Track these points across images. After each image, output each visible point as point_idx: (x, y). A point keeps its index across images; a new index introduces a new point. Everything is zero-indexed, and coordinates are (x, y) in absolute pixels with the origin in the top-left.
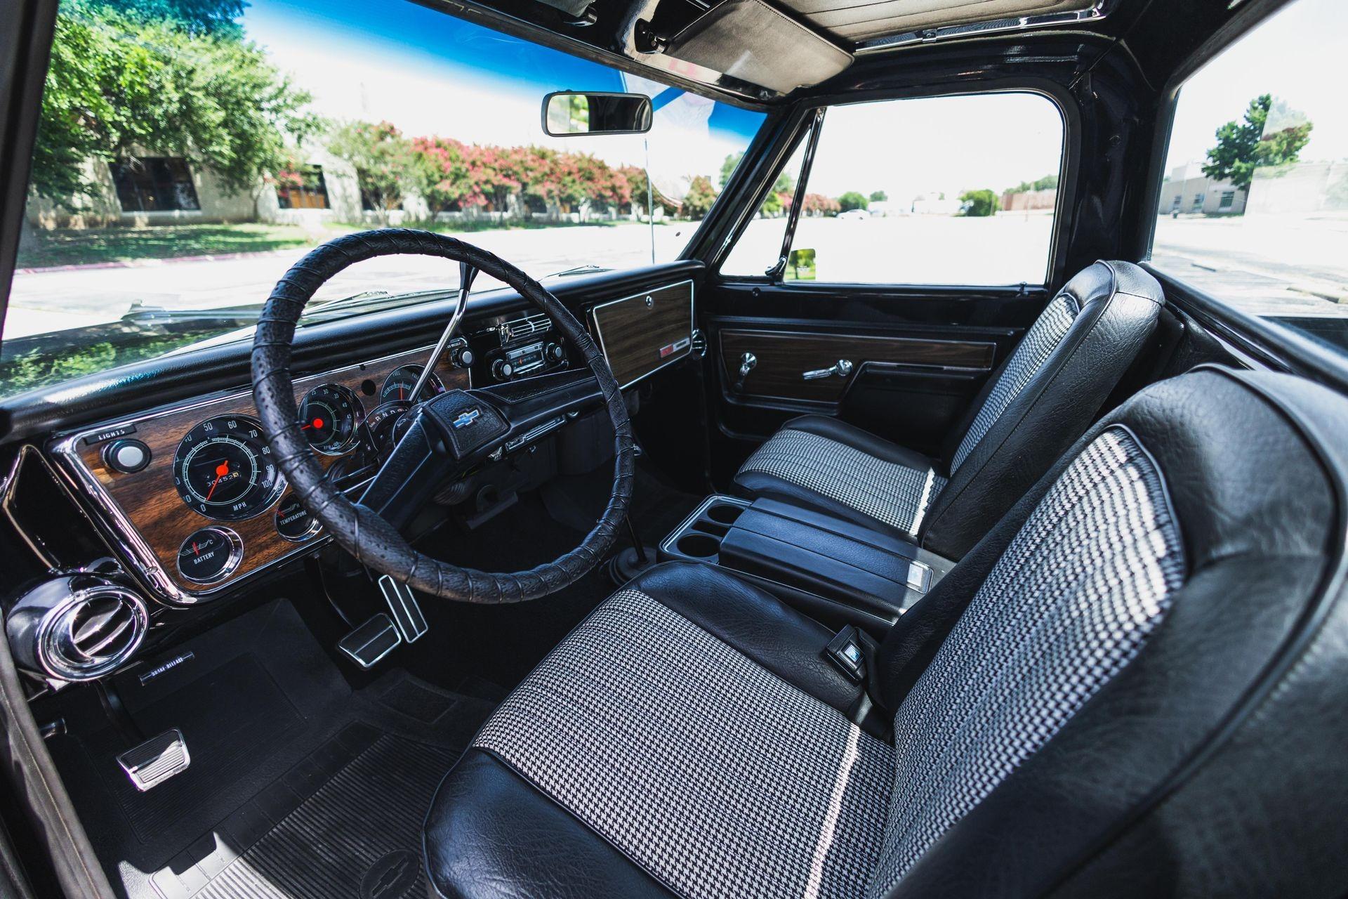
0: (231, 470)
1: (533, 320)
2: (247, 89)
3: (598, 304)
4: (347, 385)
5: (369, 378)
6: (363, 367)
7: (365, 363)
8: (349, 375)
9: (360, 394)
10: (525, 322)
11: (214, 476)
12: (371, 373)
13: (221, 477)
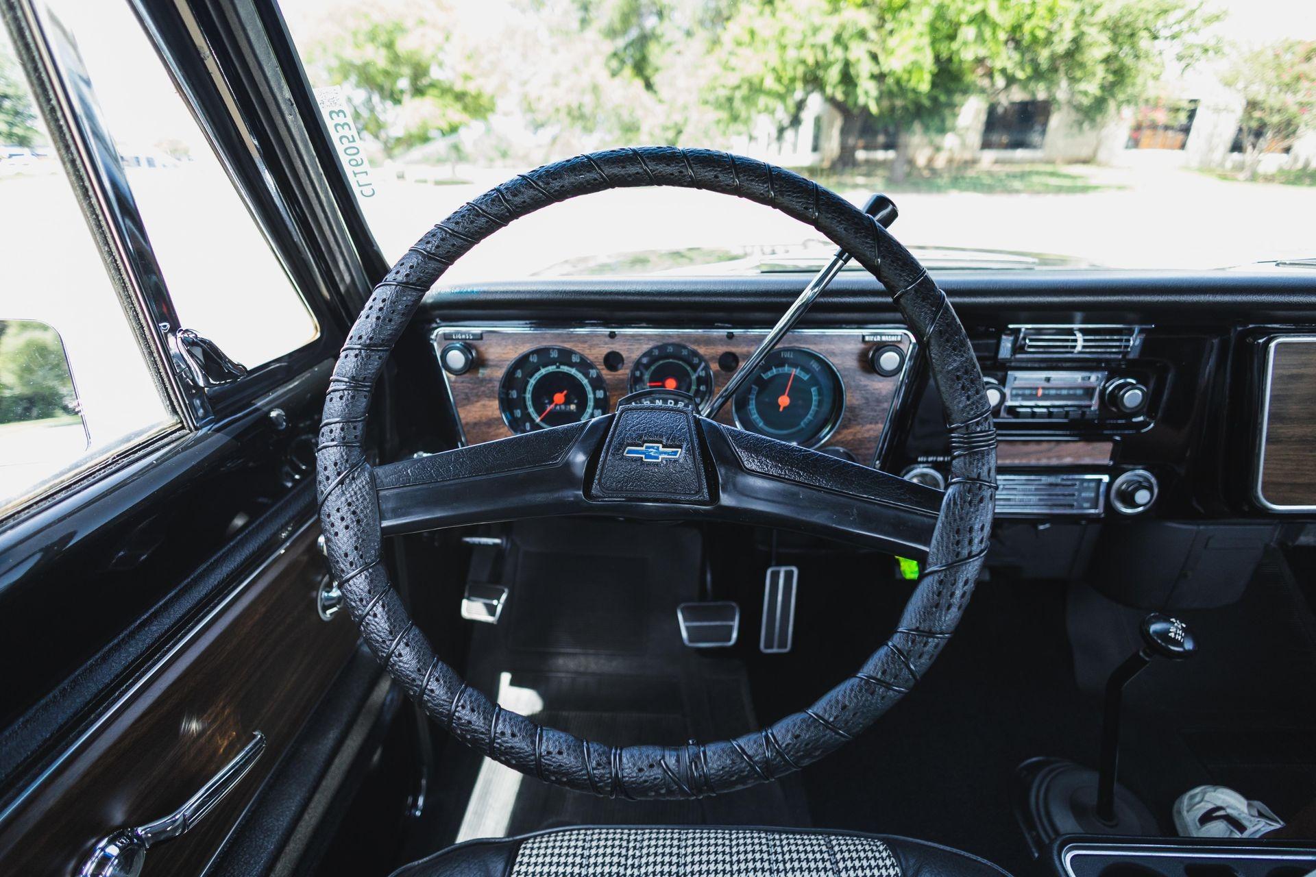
0: (568, 402)
1: (1084, 332)
2: (1151, 16)
3: (1287, 332)
4: (701, 350)
5: (734, 350)
6: (731, 336)
7: (736, 331)
8: (708, 341)
9: (715, 367)
10: (1071, 332)
11: (551, 402)
12: (738, 345)
13: (556, 405)
